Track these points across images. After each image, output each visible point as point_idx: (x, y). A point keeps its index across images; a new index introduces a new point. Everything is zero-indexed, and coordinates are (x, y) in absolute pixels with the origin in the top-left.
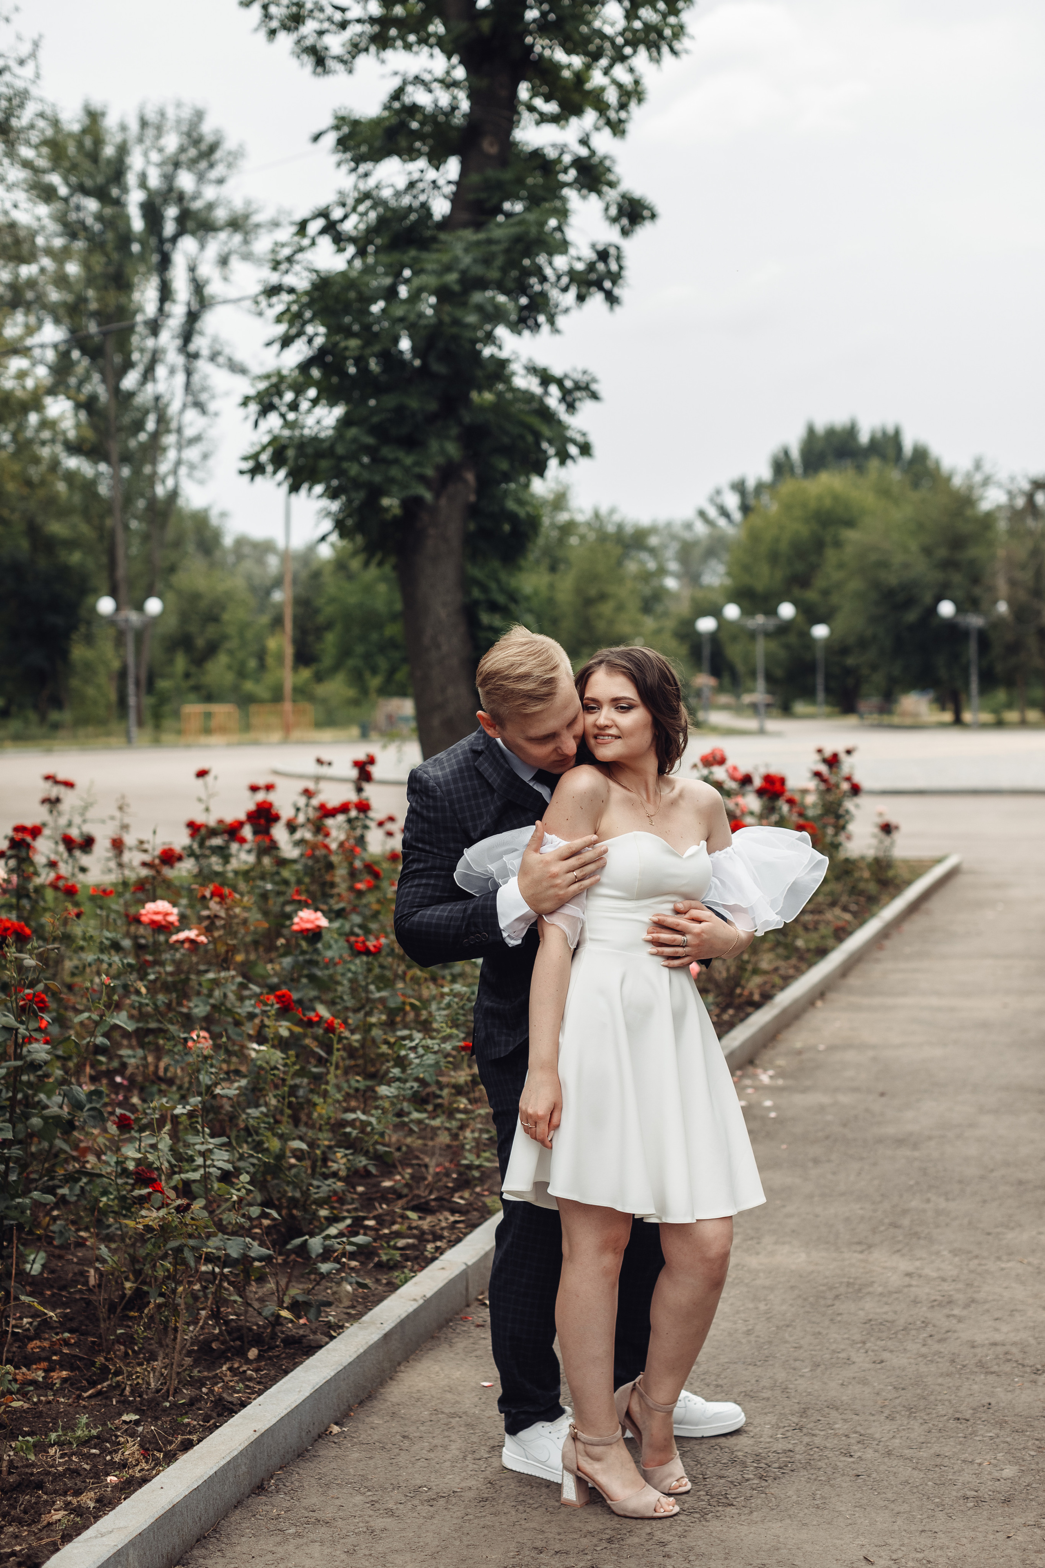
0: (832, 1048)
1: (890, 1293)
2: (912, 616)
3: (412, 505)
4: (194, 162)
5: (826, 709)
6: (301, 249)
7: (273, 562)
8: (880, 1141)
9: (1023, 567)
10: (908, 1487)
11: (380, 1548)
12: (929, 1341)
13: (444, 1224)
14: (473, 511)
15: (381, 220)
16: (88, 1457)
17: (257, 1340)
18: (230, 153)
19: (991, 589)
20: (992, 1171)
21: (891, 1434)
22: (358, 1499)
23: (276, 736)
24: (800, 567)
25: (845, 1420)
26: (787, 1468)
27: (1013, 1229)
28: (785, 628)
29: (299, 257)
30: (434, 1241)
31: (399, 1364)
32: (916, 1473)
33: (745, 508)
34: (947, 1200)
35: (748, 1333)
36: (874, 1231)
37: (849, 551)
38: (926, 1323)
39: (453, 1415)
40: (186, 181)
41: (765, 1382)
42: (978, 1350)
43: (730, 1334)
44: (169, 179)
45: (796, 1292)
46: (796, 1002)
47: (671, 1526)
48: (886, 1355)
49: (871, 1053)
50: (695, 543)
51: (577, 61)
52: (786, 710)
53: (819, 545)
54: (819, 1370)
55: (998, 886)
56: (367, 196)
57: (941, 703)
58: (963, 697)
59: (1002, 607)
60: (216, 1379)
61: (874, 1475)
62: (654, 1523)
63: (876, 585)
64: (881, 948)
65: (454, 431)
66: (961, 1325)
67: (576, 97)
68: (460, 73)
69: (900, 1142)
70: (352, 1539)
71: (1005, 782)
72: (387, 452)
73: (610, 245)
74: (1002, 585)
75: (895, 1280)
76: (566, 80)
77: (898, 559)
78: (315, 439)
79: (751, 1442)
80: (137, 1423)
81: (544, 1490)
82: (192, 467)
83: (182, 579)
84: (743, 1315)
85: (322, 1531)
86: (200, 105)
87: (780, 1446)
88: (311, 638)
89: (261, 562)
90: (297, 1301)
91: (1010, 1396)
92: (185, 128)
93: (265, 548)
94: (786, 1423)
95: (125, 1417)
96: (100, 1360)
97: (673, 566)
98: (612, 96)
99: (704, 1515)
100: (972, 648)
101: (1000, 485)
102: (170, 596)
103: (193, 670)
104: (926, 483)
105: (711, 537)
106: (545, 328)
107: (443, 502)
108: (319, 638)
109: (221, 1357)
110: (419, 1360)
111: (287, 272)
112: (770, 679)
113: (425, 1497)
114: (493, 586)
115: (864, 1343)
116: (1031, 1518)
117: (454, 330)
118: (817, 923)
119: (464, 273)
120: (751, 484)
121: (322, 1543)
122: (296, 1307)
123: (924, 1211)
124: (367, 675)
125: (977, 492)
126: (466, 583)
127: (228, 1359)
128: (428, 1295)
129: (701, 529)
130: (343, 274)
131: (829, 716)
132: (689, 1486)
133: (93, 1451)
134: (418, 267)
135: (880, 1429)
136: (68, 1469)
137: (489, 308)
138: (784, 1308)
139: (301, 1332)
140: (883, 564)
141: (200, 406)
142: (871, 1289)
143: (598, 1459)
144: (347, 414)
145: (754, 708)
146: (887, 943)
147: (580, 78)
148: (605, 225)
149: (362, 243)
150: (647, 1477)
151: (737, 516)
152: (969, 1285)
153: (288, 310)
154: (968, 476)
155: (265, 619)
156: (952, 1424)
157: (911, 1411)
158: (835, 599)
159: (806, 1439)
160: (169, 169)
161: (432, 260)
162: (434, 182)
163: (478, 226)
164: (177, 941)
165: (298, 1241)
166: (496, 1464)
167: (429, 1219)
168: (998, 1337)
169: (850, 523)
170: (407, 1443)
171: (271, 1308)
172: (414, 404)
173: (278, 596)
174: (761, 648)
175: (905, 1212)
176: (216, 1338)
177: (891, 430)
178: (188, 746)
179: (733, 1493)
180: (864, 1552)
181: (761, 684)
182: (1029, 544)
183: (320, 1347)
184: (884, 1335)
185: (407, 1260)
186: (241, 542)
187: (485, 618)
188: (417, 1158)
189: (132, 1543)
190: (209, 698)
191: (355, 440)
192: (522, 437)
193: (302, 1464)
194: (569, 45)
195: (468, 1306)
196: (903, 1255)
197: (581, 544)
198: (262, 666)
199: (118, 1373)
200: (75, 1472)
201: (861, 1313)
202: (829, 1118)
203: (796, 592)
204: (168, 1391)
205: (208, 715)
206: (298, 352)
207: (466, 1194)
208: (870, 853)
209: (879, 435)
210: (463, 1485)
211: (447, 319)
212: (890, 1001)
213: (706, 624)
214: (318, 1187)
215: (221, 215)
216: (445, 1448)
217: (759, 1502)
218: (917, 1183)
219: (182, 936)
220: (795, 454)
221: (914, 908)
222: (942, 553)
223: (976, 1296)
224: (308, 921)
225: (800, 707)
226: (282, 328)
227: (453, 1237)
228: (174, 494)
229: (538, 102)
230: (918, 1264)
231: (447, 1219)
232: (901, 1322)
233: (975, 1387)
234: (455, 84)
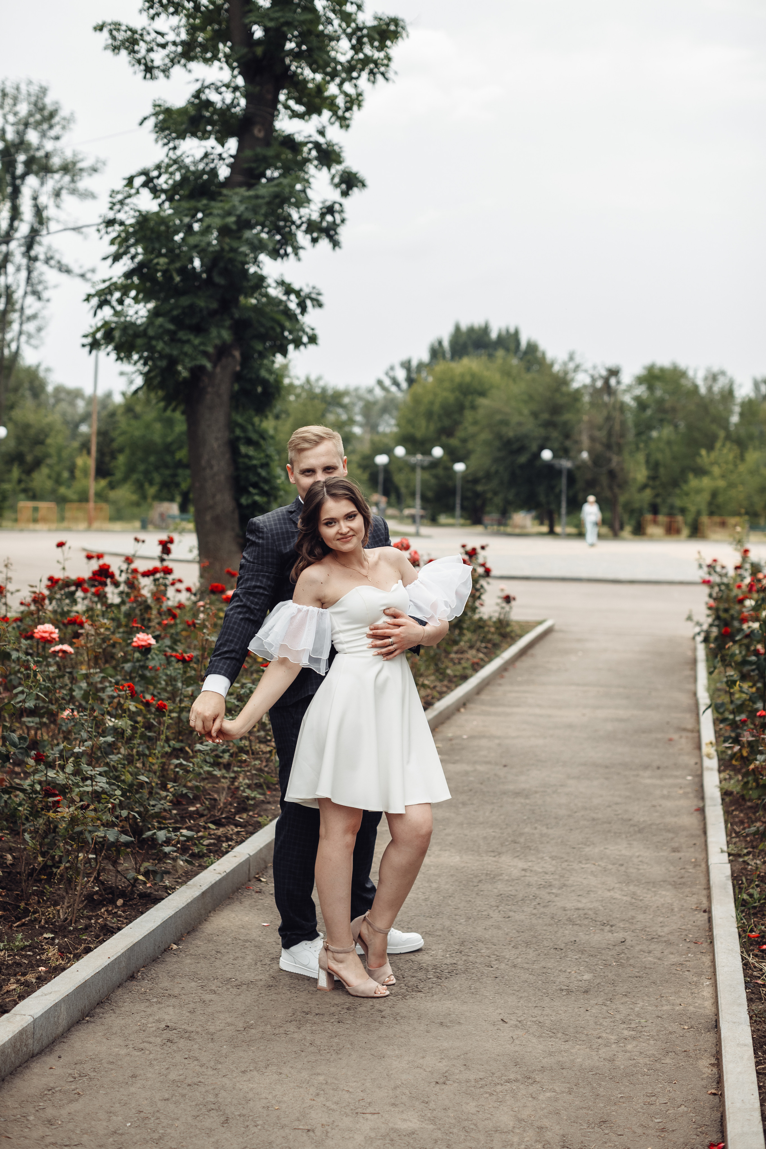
0: (471, 737)
1: (513, 880)
2: (523, 459)
3: (197, 372)
4: (38, 124)
5: (462, 521)
6: (129, 196)
7: (81, 404)
8: (504, 793)
9: (600, 429)
10: (526, 984)
11: (210, 1010)
12: (538, 907)
13: (231, 832)
14: (238, 377)
15: (184, 178)
16: (26, 956)
17: (122, 894)
18: (64, 119)
19: (577, 442)
20: (576, 812)
21: (516, 956)
22: (193, 984)
23: (83, 526)
24: (447, 422)
25: (488, 948)
26: (453, 972)
27: (589, 846)
28: (435, 464)
29: (128, 201)
30: (227, 841)
31: (210, 912)
32: (531, 976)
33: (410, 381)
34: (548, 828)
35: (426, 900)
36: (502, 845)
37: (481, 412)
38: (535, 897)
39: (246, 941)
40: (32, 136)
41: (438, 927)
42: (568, 912)
43: (414, 900)
44: (21, 134)
45: (455, 878)
46: (448, 708)
47: (385, 1002)
48: (511, 914)
49: (497, 741)
50: (375, 403)
51: (319, 77)
52: (434, 521)
53: (461, 408)
54: (470, 921)
55: (579, 640)
56: (175, 162)
57: (540, 520)
58: (556, 516)
59: (585, 455)
60: (97, 917)
61: (506, 977)
62: (374, 1000)
63: (499, 436)
64: (502, 677)
65: (228, 323)
66: (557, 898)
67: (317, 101)
68: (240, 81)
69: (517, 794)
70: (192, 1005)
71: (584, 575)
72: (182, 335)
73: (335, 203)
74: (585, 440)
75: (516, 873)
76: (311, 89)
77: (515, 419)
78: (133, 324)
79: (431, 958)
80: (53, 939)
81: (306, 982)
82: (30, 336)
83: (17, 414)
84: (422, 890)
85: (173, 1001)
86: (44, 84)
87: (448, 961)
88: (107, 459)
89: (72, 404)
90: (149, 870)
91: (587, 937)
92: (33, 99)
93: (77, 394)
94: (452, 949)
95: (45, 935)
96: (22, 905)
97: (359, 418)
98: (340, 101)
99: (404, 996)
100: (564, 481)
101: (586, 371)
102: (10, 425)
103: (24, 477)
104: (535, 367)
105: (385, 398)
106: (292, 257)
107: (218, 370)
108: (114, 457)
109: (100, 904)
110: (222, 911)
111: (119, 211)
112: (424, 499)
113: (234, 984)
114: (250, 427)
115: (498, 907)
116: (600, 1001)
117: (231, 255)
118: (460, 659)
119: (239, 217)
120: (414, 363)
121: (174, 1007)
122: (146, 874)
123: (533, 834)
124: (146, 485)
125: (571, 375)
126: (231, 425)
127: (104, 906)
128: (228, 871)
129: (379, 393)
130: (157, 214)
131: (463, 525)
132: (394, 981)
133: (29, 953)
134: (207, 212)
135: (509, 954)
136: (15, 962)
137: (256, 242)
138: (447, 886)
139: (149, 891)
140: (505, 423)
141: (36, 294)
142: (501, 877)
143: (341, 962)
144: (155, 308)
145: (413, 519)
146: (506, 674)
147: (320, 89)
148: (331, 188)
149: (171, 194)
150: (371, 974)
151: (404, 385)
152: (562, 876)
153: (119, 236)
154: (565, 364)
155: (76, 444)
156: (553, 951)
157: (528, 944)
158: (470, 445)
159: (464, 958)
160: (21, 127)
161: (217, 207)
162: (220, 155)
163: (250, 186)
164: (54, 652)
165: (150, 833)
166: (275, 967)
167: (221, 829)
168: (580, 905)
169: (483, 394)
170: (219, 955)
171: (132, 874)
172: (201, 303)
173: (84, 428)
174: (419, 476)
175: (521, 834)
176: (96, 893)
177: (512, 330)
178: (22, 530)
179: (421, 986)
180: (501, 1017)
181: (418, 502)
182: (605, 413)
183: (163, 899)
184: (510, 903)
185: (210, 852)
186: (59, 390)
187: (243, 449)
188: (209, 794)
189: (63, 1000)
190: (34, 497)
191: (161, 326)
192: (273, 328)
193: (156, 965)
194: (314, 66)
195: (249, 881)
196: (520, 859)
197: (296, 400)
198: (72, 476)
199: (35, 912)
200: (19, 964)
201: (495, 890)
202: (472, 779)
203: (444, 438)
204: (71, 921)
205: (36, 509)
206: (125, 265)
207: (245, 816)
208: (495, 616)
209: (504, 332)
210: (257, 978)
211: (227, 248)
212: (508, 710)
213: (382, 459)
214: (153, 806)
215: (56, 161)
216: (244, 958)
217: (437, 990)
218: (529, 818)
219: (58, 648)
220: (446, 344)
221: (523, 652)
222: (545, 416)
223: (566, 882)
224: (143, 640)
225: (443, 519)
226: (114, 249)
227: (239, 840)
228: (16, 355)
229: (291, 103)
230: (530, 864)
231: (232, 830)
232: (521, 896)
233: (567, 932)
234: (236, 89)
